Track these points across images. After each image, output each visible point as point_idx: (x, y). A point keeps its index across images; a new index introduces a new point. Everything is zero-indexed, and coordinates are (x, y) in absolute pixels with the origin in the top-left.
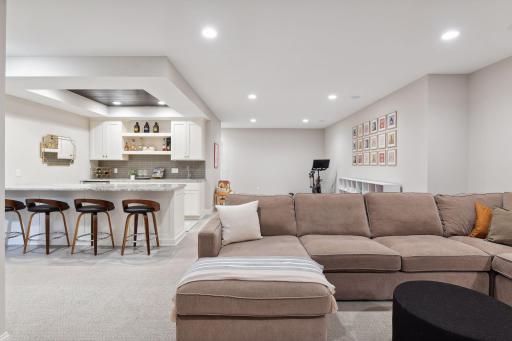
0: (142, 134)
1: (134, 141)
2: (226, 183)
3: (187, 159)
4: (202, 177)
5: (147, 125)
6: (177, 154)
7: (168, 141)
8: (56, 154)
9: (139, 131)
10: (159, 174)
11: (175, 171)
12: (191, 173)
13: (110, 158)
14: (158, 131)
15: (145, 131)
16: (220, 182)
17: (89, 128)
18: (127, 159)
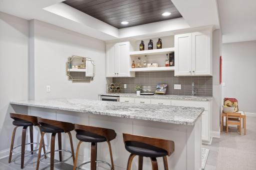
0: (146, 52)
1: (139, 59)
2: (233, 100)
3: (193, 74)
4: (209, 94)
5: (151, 42)
6: (180, 69)
7: (171, 56)
8: (84, 73)
9: (143, 49)
10: (162, 90)
11: (178, 87)
12: (195, 89)
13: (121, 75)
14: (161, 47)
15: (149, 48)
16: (226, 99)
17: (105, 51)
18: (134, 76)
